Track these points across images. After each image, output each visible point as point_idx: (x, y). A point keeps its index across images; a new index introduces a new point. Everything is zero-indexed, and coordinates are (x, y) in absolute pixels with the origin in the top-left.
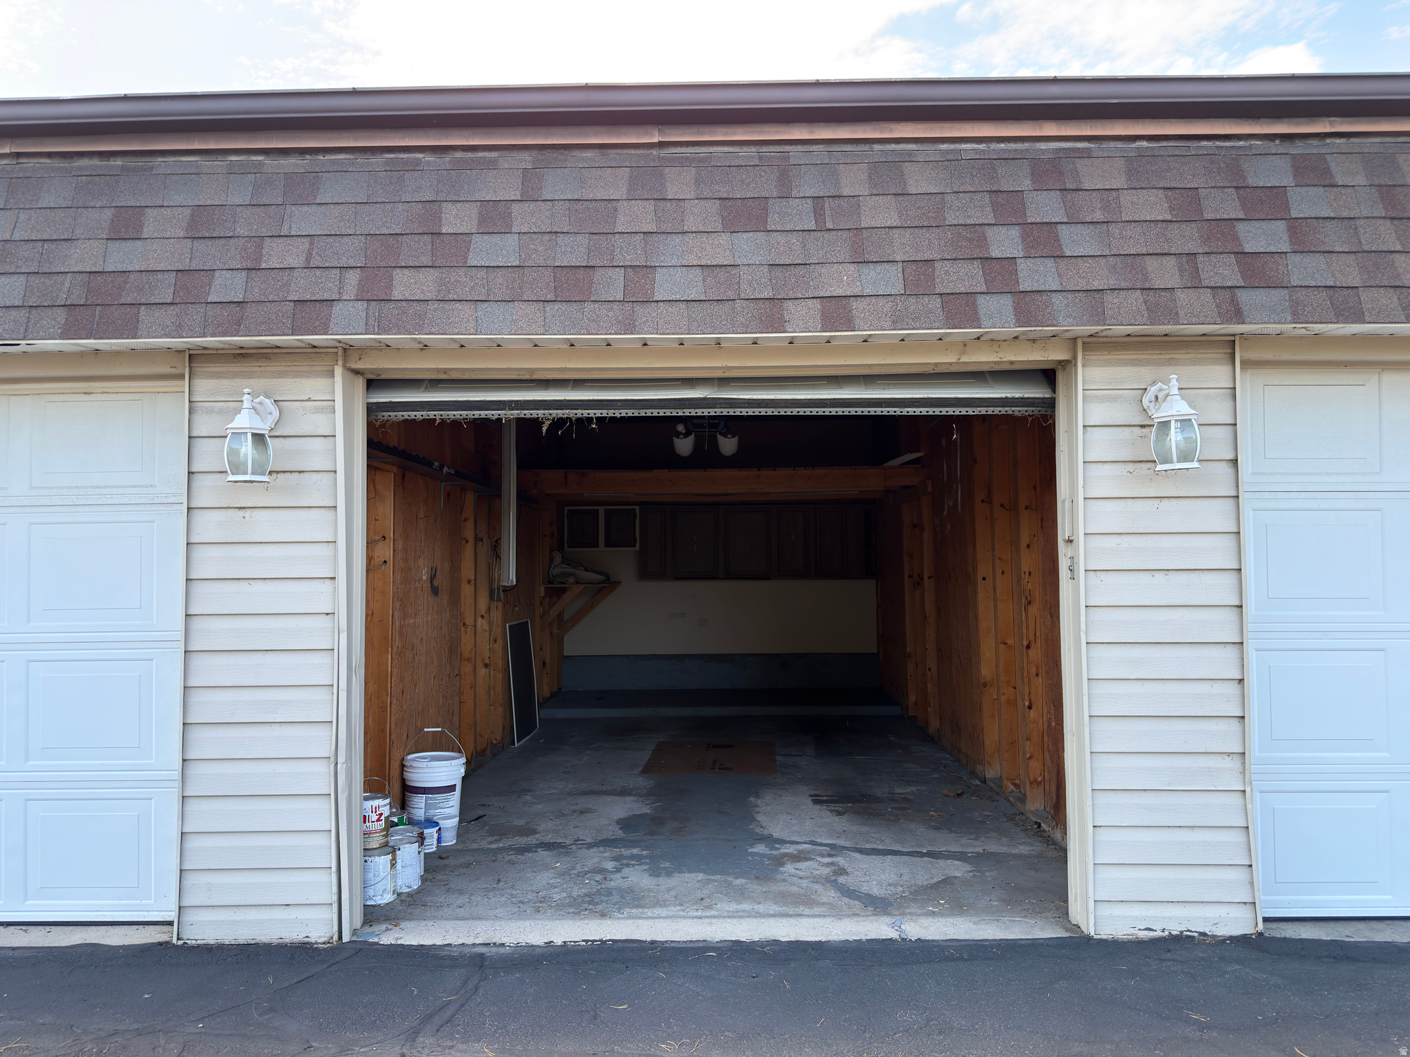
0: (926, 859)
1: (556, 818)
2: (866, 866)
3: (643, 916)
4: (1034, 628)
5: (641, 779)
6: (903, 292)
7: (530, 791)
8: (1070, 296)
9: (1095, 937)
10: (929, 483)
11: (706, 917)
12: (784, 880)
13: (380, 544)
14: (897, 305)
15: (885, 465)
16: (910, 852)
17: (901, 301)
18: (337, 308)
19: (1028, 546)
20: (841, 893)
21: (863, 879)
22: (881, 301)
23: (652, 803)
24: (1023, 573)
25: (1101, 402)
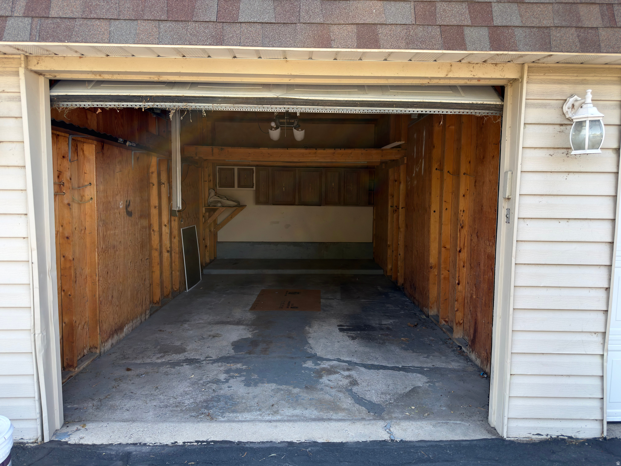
0: (401, 372)
1: (198, 341)
2: (368, 378)
3: (236, 419)
4: (464, 241)
5: (249, 314)
6: (414, 22)
7: (188, 321)
8: (528, 30)
9: (507, 439)
10: (405, 158)
11: (274, 421)
12: (322, 390)
13: (89, 187)
14: (410, 32)
15: (382, 148)
16: (392, 367)
17: (413, 29)
18: (10, 22)
19: (464, 196)
20: (355, 401)
21: (367, 389)
22: (399, 29)
23: (253, 331)
24: (460, 211)
25: (536, 108)
